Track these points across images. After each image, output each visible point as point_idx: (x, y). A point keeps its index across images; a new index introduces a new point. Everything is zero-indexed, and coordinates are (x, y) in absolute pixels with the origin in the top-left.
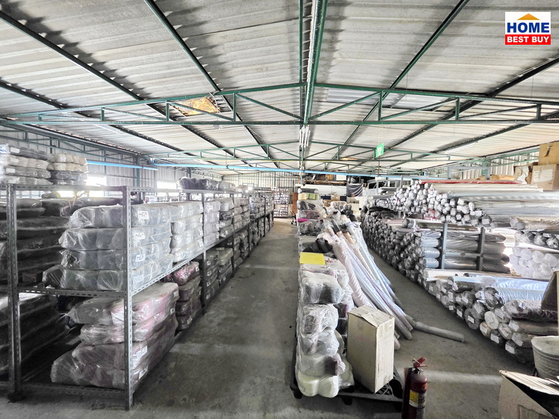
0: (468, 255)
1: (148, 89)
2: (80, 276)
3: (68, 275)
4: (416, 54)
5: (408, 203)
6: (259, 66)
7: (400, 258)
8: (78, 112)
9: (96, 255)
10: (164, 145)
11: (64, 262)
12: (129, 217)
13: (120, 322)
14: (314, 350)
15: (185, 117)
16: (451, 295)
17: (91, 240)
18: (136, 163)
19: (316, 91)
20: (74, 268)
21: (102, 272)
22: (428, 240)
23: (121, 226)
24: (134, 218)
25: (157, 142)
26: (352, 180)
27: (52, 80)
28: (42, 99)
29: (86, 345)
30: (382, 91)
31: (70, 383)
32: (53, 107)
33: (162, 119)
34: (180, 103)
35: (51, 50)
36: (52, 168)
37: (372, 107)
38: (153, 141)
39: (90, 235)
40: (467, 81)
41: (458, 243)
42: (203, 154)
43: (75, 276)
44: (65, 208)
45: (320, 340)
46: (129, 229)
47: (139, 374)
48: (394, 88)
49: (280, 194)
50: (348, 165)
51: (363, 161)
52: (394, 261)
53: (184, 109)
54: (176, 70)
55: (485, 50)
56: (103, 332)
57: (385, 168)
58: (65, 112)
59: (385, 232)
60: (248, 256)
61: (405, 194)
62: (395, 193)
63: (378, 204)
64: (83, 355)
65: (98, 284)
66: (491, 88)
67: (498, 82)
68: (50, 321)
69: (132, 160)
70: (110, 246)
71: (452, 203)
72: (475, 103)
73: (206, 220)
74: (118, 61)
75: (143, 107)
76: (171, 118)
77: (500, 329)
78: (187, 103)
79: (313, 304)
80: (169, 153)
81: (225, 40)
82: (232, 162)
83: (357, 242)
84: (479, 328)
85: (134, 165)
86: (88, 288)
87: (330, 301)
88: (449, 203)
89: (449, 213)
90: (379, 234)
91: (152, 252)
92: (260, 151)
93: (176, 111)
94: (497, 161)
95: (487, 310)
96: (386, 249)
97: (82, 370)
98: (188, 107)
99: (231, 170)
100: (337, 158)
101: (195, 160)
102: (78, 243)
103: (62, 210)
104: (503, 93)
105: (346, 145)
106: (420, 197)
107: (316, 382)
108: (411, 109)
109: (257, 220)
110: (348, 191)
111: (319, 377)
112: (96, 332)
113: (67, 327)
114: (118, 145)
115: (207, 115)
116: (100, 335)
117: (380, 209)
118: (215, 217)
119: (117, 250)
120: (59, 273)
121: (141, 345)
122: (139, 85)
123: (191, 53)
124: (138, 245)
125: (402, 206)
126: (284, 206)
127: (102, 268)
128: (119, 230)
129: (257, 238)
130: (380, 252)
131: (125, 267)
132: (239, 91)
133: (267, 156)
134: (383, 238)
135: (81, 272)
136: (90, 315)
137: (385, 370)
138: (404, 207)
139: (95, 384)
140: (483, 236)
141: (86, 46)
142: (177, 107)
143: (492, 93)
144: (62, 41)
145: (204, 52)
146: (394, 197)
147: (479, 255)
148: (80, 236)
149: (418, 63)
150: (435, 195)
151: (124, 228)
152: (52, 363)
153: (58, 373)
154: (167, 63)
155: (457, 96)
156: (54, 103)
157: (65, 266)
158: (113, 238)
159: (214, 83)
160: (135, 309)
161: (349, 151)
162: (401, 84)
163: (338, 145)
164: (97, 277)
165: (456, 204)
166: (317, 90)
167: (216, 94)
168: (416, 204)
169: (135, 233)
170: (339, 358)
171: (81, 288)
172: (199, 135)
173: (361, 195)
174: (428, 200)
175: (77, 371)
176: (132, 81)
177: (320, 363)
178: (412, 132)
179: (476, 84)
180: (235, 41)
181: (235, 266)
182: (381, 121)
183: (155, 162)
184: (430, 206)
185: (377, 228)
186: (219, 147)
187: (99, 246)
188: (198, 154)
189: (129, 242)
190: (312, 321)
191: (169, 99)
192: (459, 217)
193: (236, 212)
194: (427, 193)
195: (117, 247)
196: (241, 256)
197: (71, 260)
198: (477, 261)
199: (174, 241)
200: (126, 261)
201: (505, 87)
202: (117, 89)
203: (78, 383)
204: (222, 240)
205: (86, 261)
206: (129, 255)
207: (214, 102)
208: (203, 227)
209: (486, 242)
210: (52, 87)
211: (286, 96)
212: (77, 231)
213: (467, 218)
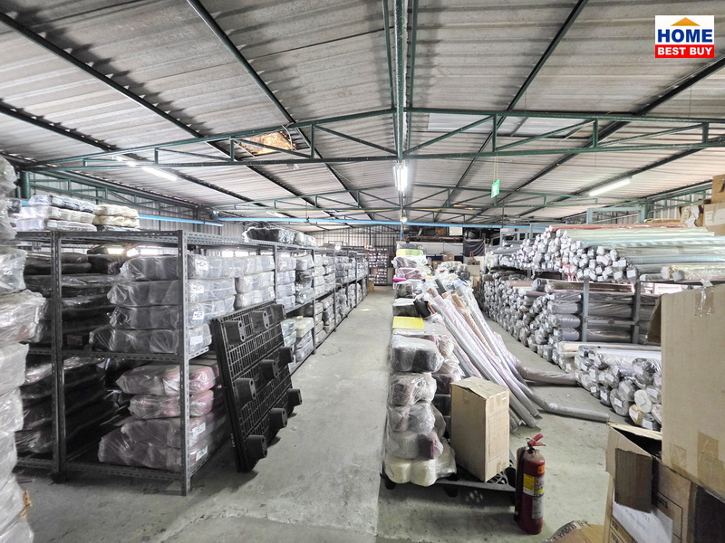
0: (617, 323)
1: (208, 124)
2: (131, 337)
3: (118, 337)
4: (535, 65)
5: (538, 257)
6: (341, 90)
7: (529, 330)
8: (127, 155)
9: (149, 312)
10: (230, 194)
11: (113, 320)
12: (185, 267)
13: (173, 392)
14: (404, 426)
15: (254, 157)
16: (593, 372)
17: (143, 293)
18: (195, 217)
19: (414, 119)
20: (123, 327)
21: (154, 332)
22: (564, 305)
23: (177, 278)
24: (191, 268)
25: (222, 190)
26: (470, 234)
27: (99, 117)
28: (87, 140)
29: (137, 420)
30: (496, 115)
31: (120, 464)
32: (99, 150)
33: (226, 159)
34: (248, 139)
35: (99, 81)
36: (98, 223)
37: (486, 137)
38: (217, 189)
39: (142, 288)
40: (606, 97)
41: (604, 308)
42: (278, 205)
43: (125, 337)
44: (114, 264)
45: (412, 414)
46: (185, 281)
47: (195, 455)
48: (510, 110)
49: (377, 255)
50: (464, 215)
51: (484, 209)
52: (522, 335)
53: (253, 148)
54: (242, 99)
55: (623, 57)
56: (154, 404)
57: (513, 217)
58: (112, 155)
59: (510, 297)
60: (334, 330)
61: (534, 247)
62: (522, 246)
63: (502, 263)
64: (133, 429)
65: (151, 346)
66: (640, 105)
67: (646, 96)
68: (96, 396)
69: (191, 214)
70: (164, 301)
71: (591, 253)
72: (621, 124)
73: (278, 279)
74: (174, 91)
75: (203, 146)
76: (236, 158)
77: (654, 411)
78: (256, 139)
79: (405, 373)
80: (235, 204)
81: (298, 60)
82: (314, 213)
83: (467, 305)
84: (628, 413)
85: (193, 219)
86: (140, 350)
87: (427, 369)
88: (586, 253)
89: (587, 266)
90: (503, 301)
91: (213, 310)
92: (348, 198)
93: (244, 150)
94: (662, 202)
95: (637, 388)
96: (512, 320)
97: (132, 449)
98: (256, 144)
99: (314, 225)
100: (448, 205)
101: (269, 212)
102: (128, 298)
103: (110, 266)
104: (655, 110)
105: (458, 188)
106: (552, 249)
107: (406, 466)
108: (532, 137)
109: (345, 285)
110: (465, 248)
111: (412, 460)
112: (147, 403)
113: (116, 405)
114: (175, 195)
115: (283, 153)
116: (152, 407)
117: (505, 268)
118: (291, 278)
119: (173, 305)
120: (107, 334)
121: (198, 421)
122: (199, 119)
123: (258, 78)
124: (196, 300)
125: (530, 262)
126: (381, 270)
127: (155, 327)
128: (174, 282)
129: (346, 309)
130: (505, 324)
131: (181, 326)
132: (316, 123)
133: (357, 204)
134: (508, 305)
135: (131, 332)
136: (141, 383)
137: (498, 456)
138: (533, 264)
139: (147, 464)
140: (638, 298)
141: (137, 76)
142: (243, 144)
143: (642, 111)
144: (112, 70)
145: (274, 75)
146: (521, 252)
147: (633, 323)
148: (130, 289)
149: (539, 75)
150: (569, 244)
151: (180, 279)
152: (100, 440)
153: (106, 451)
154: (230, 91)
155: (593, 117)
156: (101, 145)
157: (114, 325)
158: (168, 292)
159: (287, 114)
160: (191, 377)
161: (462, 196)
162: (520, 105)
163: (448, 188)
164: (149, 337)
165: (596, 255)
166: (416, 117)
167: (290, 127)
168: (547, 258)
169: (192, 286)
170: (435, 437)
171: (132, 350)
172: (272, 180)
173: (483, 254)
174: (562, 251)
175: (128, 450)
176: (191, 114)
177: (411, 442)
178: (543, 167)
179: (618, 100)
180: (309, 60)
181: (317, 340)
182: (495, 152)
183: (220, 215)
184: (565, 260)
185: (501, 293)
186: (297, 194)
187: (152, 301)
188: (271, 204)
189: (185, 296)
190: (401, 390)
191: (234, 135)
192: (599, 270)
193: (316, 272)
194: (560, 243)
195: (172, 303)
196: (324, 329)
197: (121, 318)
198: (630, 331)
199: (238, 301)
200: (182, 318)
201: (656, 101)
202: (173, 124)
203: (127, 463)
204: (299, 306)
205: (138, 318)
206: (185, 311)
207: (287, 138)
208: (274, 287)
209: (643, 306)
210: (99, 126)
211: (376, 126)
212: (127, 284)
213: (608, 271)
